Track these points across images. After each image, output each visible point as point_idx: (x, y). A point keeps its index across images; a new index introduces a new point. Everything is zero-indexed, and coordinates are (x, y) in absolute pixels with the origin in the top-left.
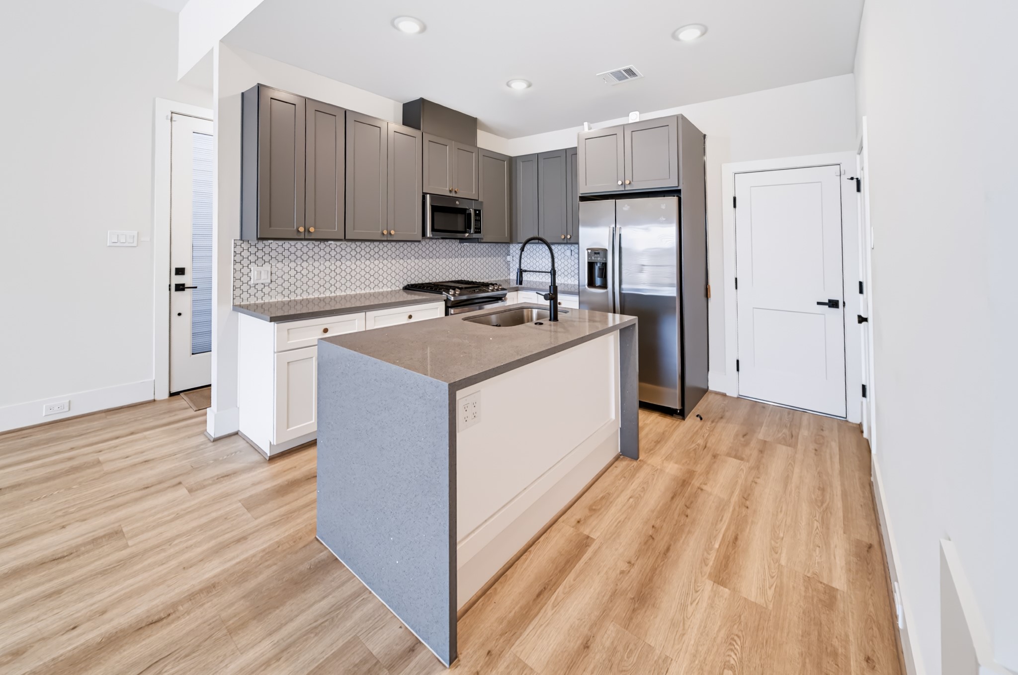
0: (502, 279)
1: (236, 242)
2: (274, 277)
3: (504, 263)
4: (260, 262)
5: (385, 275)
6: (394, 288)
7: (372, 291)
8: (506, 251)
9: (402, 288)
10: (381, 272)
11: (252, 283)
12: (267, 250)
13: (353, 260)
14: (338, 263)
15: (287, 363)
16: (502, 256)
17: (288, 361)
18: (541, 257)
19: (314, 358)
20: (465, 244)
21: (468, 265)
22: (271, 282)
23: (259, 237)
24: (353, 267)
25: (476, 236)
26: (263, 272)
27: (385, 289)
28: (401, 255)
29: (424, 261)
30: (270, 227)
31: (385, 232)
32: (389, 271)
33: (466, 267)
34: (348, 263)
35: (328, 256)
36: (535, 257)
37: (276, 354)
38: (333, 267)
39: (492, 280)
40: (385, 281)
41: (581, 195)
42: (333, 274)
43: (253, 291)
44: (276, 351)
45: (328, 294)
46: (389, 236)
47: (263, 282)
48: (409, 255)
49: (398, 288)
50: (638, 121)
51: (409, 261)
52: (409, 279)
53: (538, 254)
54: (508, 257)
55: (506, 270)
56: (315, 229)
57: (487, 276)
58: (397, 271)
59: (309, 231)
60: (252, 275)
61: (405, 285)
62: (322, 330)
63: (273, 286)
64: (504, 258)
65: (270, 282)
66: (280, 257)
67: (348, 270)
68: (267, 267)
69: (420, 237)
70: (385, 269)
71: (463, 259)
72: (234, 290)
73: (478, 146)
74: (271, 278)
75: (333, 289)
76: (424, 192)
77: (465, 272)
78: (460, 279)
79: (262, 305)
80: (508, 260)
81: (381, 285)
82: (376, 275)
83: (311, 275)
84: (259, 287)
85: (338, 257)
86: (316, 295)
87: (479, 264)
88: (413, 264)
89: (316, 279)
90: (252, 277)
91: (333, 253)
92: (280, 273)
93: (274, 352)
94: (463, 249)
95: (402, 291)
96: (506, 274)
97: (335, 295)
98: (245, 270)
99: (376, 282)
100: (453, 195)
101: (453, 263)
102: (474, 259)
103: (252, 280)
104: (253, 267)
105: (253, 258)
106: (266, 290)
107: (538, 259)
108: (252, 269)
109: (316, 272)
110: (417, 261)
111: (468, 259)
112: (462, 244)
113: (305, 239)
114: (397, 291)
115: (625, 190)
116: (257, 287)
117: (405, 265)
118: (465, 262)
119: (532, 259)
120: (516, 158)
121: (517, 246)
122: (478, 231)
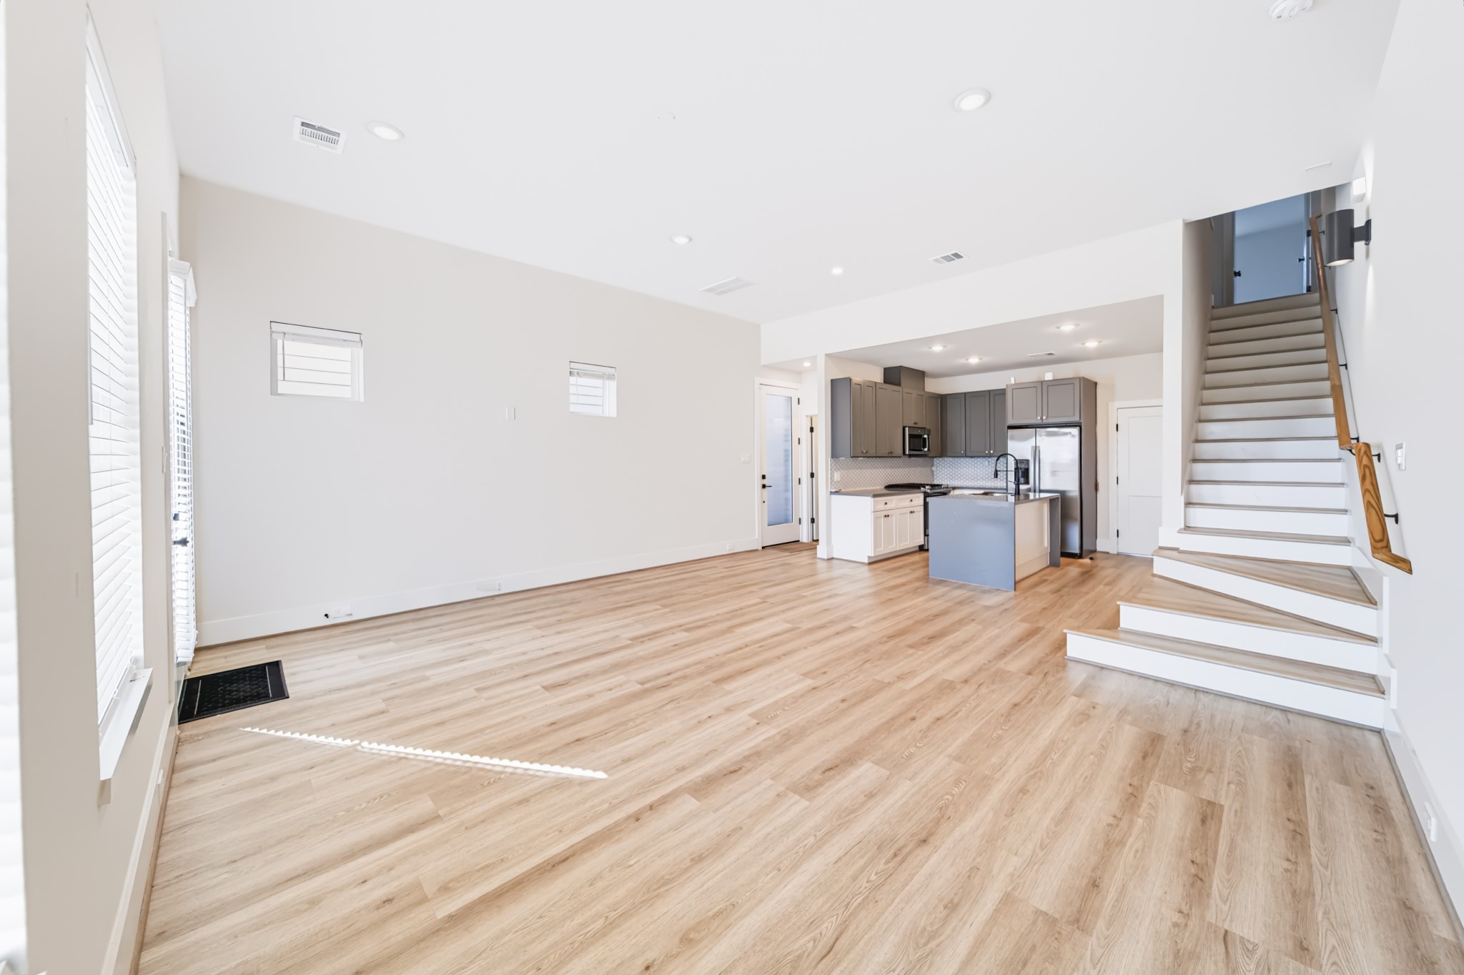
2: (842, 478)
3: (930, 472)
8: (932, 463)
16: (930, 467)
25: (927, 453)
26: (838, 475)
41: (1008, 425)
50: (1052, 379)
54: (933, 467)
55: (934, 476)
61: (886, 485)
64: (931, 469)
69: (901, 454)
73: (925, 386)
76: (904, 422)
100: (916, 425)
110: (894, 471)
115: (1042, 423)
120: (946, 395)
121: (940, 459)
122: (929, 450)
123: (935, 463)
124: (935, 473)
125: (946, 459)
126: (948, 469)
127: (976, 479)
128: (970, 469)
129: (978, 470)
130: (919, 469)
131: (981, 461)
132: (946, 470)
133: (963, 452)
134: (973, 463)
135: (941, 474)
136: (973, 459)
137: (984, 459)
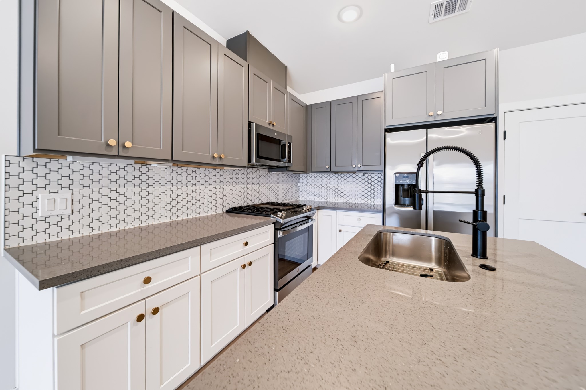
0: (295, 200)
1: (7, 158)
2: (77, 207)
3: (296, 188)
4: (54, 187)
5: (210, 200)
6: (218, 212)
7: (198, 216)
8: (298, 179)
9: (225, 211)
10: (206, 197)
11: (40, 216)
12: (65, 171)
13: (179, 185)
14: (163, 189)
15: (79, 348)
16: (295, 183)
17: (82, 344)
18: (326, 183)
19: (129, 324)
20: (272, 172)
21: (274, 190)
22: (73, 212)
23: (36, 148)
24: (179, 192)
25: (287, 164)
26: (58, 201)
27: (211, 213)
28: (225, 181)
29: (243, 186)
30: (59, 135)
31: (216, 156)
32: (214, 196)
33: (272, 192)
34: (174, 189)
35: (150, 182)
36: (321, 183)
37: (56, 340)
38: (157, 193)
39: (289, 201)
40: (210, 206)
41: (386, 128)
42: (157, 200)
43: (40, 227)
44: (56, 334)
45: (151, 222)
46: (219, 159)
47: (59, 213)
48: (231, 181)
49: (221, 212)
50: (448, 59)
51: (231, 187)
52: (231, 203)
53: (323, 181)
54: (299, 183)
55: (297, 193)
56: (133, 144)
57: (286, 198)
58: (221, 196)
59: (124, 147)
60: (39, 204)
61: (228, 208)
62: (143, 280)
63: (76, 217)
64: (296, 184)
65: (70, 212)
66: (86, 182)
67: (174, 196)
68: (66, 194)
69: (246, 164)
70: (210, 194)
71: (271, 185)
72: (5, 228)
73: (287, 90)
74: (72, 207)
75: (157, 216)
76: (249, 120)
77: (272, 196)
78: (269, 201)
79: (58, 243)
80: (299, 186)
81: (206, 209)
82: (202, 200)
83: (129, 203)
84: (53, 220)
85: (163, 181)
86: (137, 224)
87: (281, 189)
88: (234, 189)
89: (137, 206)
90: (40, 208)
91: (157, 178)
92: (86, 201)
93: (54, 336)
94: (271, 177)
95: (225, 214)
96: (297, 197)
97: (160, 222)
98: (28, 199)
99: (202, 207)
100: (271, 127)
101: (264, 188)
102: (278, 185)
103: (40, 212)
104: (41, 194)
105: (41, 182)
106: (65, 223)
107: (323, 185)
108: (40, 196)
109: (137, 198)
110: (237, 186)
111: (274, 185)
112: (270, 173)
113: (118, 157)
114: (221, 215)
115: (435, 121)
116: (48, 220)
117: (228, 190)
118: (272, 187)
119: (318, 185)
120: (311, 106)
121: (306, 175)
122: (289, 161)
123: (301, 179)
124: (301, 190)
125: (311, 174)
126: (313, 185)
127: (339, 196)
128: (334, 185)
129: (342, 187)
130: (282, 186)
131: (345, 177)
132: (311, 186)
133: (327, 167)
134: (337, 179)
135: (306, 190)
136: (337, 175)
137: (348, 175)
